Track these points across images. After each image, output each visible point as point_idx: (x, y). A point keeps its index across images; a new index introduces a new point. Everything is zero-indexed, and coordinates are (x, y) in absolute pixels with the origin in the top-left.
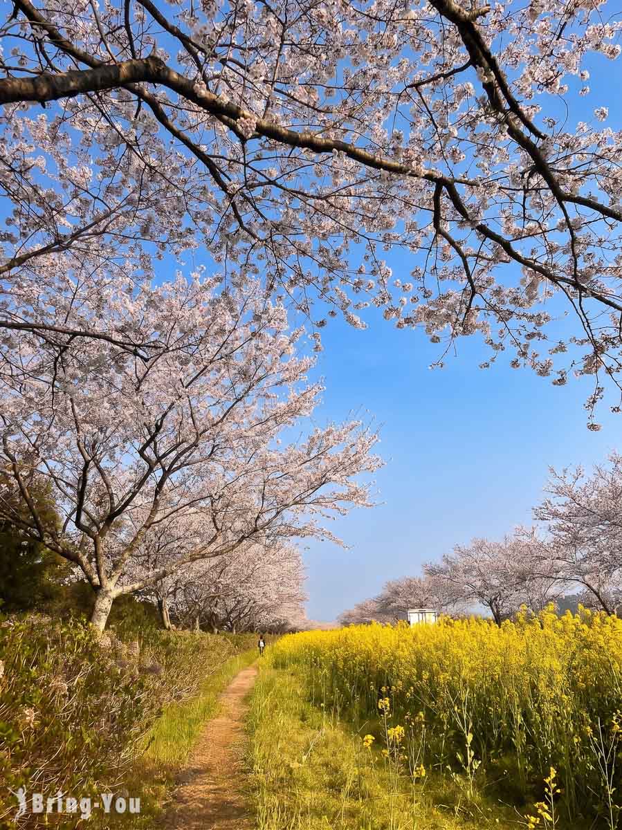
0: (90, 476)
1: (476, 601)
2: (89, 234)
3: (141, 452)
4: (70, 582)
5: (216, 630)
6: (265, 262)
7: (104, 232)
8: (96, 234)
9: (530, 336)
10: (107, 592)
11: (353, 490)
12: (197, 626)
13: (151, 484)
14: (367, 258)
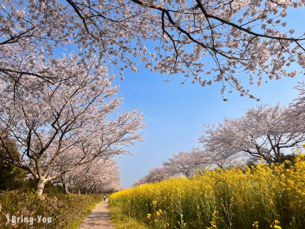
0: (32, 137)
1: (181, 173)
2: (25, 36)
3: (53, 125)
4: (26, 180)
5: (86, 194)
6: (98, 47)
7: (32, 35)
8: (28, 36)
9: (198, 71)
10: (42, 181)
11: (136, 135)
12: (79, 192)
13: (57, 138)
14: (138, 44)
